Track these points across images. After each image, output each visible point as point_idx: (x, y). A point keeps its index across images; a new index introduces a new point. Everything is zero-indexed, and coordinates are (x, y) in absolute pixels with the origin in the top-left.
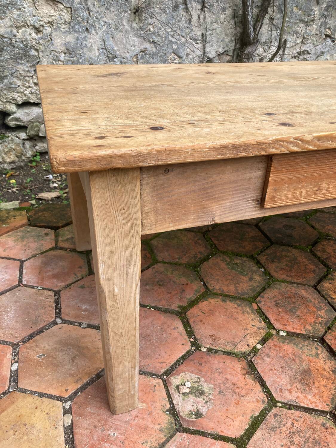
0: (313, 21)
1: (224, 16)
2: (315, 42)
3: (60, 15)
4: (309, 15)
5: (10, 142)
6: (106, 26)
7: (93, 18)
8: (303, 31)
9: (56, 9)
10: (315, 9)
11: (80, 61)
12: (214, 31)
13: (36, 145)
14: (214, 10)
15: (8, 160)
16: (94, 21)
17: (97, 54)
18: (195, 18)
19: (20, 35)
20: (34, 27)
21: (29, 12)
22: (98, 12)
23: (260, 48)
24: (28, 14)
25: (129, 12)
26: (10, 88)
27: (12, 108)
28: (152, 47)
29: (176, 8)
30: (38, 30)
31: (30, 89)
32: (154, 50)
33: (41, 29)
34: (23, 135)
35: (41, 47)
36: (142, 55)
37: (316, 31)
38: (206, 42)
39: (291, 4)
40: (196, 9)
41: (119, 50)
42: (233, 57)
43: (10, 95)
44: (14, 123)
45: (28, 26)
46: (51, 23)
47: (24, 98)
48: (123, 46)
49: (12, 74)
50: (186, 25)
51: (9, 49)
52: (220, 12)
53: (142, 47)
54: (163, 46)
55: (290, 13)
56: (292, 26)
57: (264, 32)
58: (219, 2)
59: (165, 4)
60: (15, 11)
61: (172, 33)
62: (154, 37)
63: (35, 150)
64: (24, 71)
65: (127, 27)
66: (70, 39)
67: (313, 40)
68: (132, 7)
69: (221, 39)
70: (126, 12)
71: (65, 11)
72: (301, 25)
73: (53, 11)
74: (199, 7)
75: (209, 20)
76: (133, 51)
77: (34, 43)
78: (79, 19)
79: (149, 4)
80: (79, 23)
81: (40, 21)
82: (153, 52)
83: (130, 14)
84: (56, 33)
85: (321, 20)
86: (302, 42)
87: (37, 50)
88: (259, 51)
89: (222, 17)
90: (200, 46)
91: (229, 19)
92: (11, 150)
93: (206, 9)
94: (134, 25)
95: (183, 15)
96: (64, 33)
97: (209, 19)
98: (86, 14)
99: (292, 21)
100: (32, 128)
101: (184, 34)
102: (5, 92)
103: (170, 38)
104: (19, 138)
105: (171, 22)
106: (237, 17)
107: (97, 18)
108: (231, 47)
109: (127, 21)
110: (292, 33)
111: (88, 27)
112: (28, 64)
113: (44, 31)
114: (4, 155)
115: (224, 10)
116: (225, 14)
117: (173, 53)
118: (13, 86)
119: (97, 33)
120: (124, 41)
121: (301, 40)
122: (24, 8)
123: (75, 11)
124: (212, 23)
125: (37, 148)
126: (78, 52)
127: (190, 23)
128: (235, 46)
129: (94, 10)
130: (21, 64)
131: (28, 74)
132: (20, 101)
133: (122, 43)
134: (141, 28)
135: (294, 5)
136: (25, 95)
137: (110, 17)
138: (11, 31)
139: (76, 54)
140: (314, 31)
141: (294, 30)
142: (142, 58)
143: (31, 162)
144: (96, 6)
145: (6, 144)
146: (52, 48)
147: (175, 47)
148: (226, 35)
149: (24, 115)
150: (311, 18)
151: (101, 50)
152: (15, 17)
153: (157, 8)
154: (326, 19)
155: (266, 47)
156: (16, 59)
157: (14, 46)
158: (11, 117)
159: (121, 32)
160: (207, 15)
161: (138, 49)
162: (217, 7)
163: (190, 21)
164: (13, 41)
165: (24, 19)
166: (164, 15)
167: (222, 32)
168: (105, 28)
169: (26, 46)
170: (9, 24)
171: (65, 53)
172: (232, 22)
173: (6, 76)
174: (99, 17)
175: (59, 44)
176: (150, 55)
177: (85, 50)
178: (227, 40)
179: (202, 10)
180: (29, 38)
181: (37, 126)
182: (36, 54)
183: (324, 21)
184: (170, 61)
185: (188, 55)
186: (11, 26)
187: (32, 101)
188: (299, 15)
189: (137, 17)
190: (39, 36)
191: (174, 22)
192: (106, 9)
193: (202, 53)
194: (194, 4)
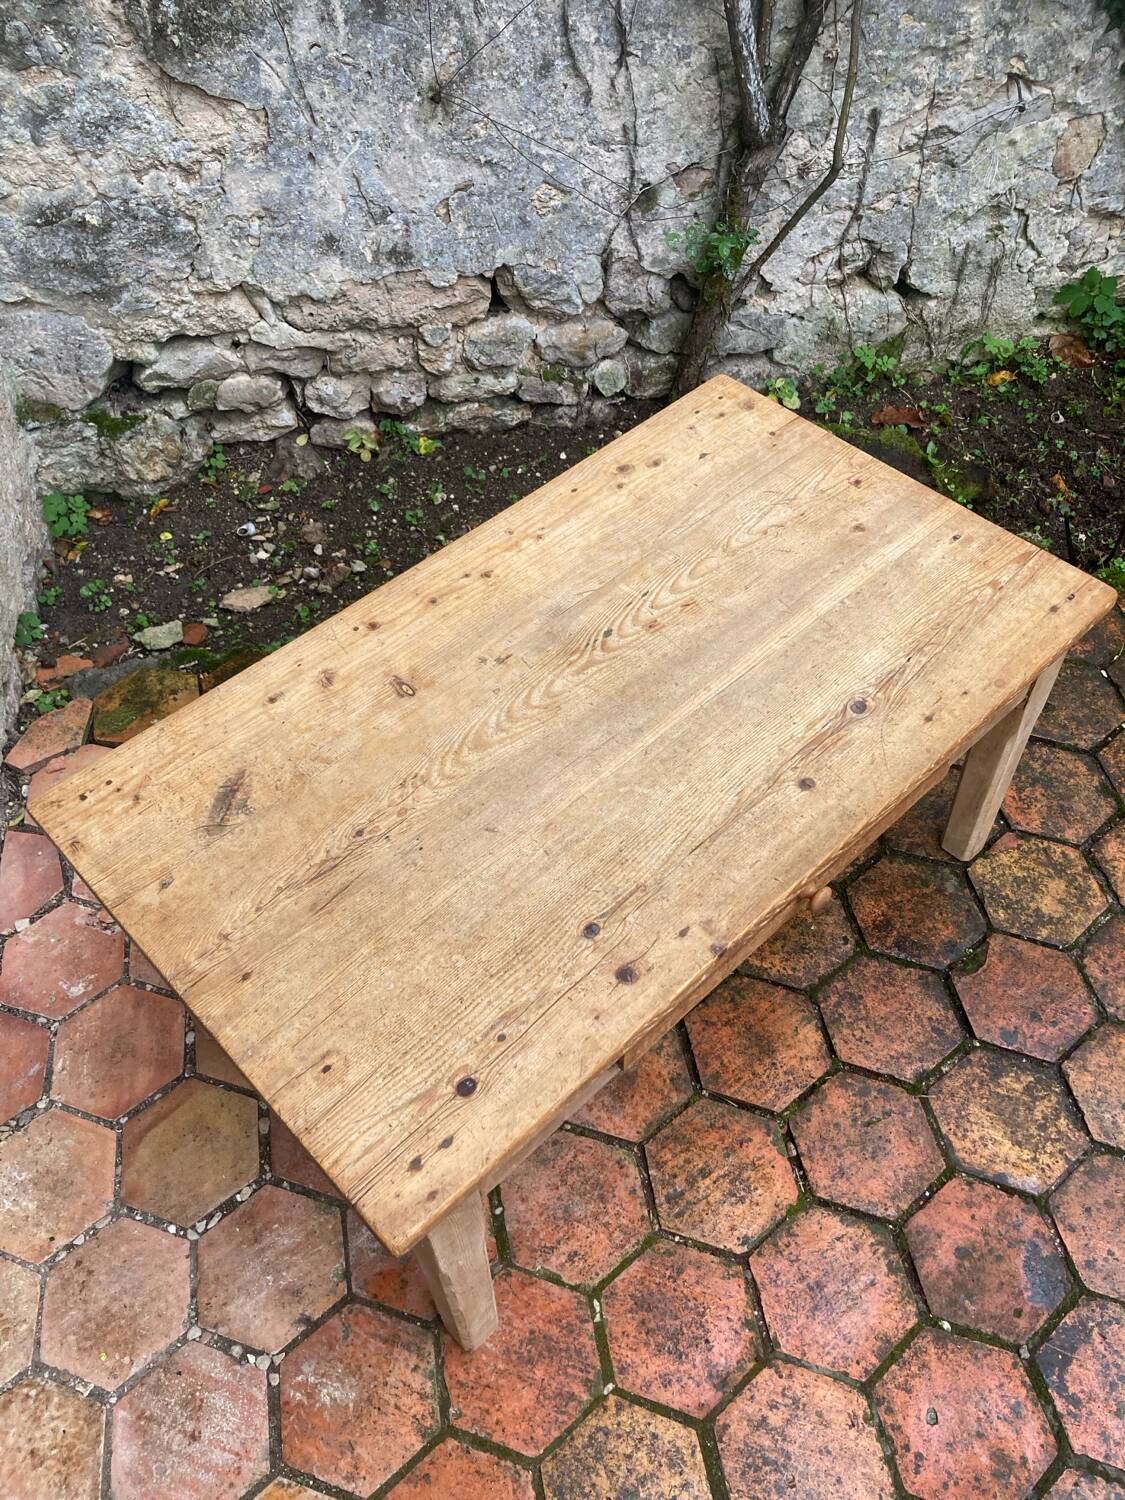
0: (966, 42)
1: (686, 71)
2: (975, 100)
3: (239, 129)
4: (951, 31)
5: (151, 432)
6: (359, 141)
7: (323, 128)
8: (934, 77)
9: (228, 115)
10: (972, 11)
11: (301, 232)
12: (659, 113)
13: (213, 428)
14: (656, 59)
15: (151, 477)
16: (326, 134)
17: (342, 210)
18: (599, 85)
19: (145, 189)
20: (178, 165)
21: (163, 131)
22: (334, 110)
23: (800, 140)
24: (160, 138)
25: (418, 99)
26: (136, 312)
27: (148, 352)
28: (486, 176)
29: (545, 69)
30: (187, 173)
31: (184, 307)
32: (492, 181)
33: (196, 168)
34: (179, 409)
35: (202, 211)
36: (461, 198)
37: (977, 69)
38: (636, 144)
39: (890, 10)
40: (602, 65)
41: (398, 195)
42: (718, 173)
43: (139, 327)
44: (155, 383)
45: (163, 165)
46: (219, 153)
47: (173, 329)
48: (406, 184)
49: (138, 280)
50: (574, 109)
51: (123, 224)
52: (675, 61)
53: (459, 179)
54: (515, 170)
55: (890, 33)
56: (896, 69)
57: (809, 97)
58: (670, 36)
59: (514, 64)
60: (126, 134)
61: (538, 136)
62: (489, 150)
63: (211, 442)
64: (167, 270)
65: (415, 136)
66: (272, 184)
67: (965, 95)
68: (425, 86)
69: (680, 132)
70: (410, 99)
71: (251, 119)
72: (926, 59)
73: (220, 123)
74: (613, 57)
75: (640, 87)
76: (435, 192)
77: (182, 203)
78: (289, 134)
79: (470, 72)
80: (288, 144)
81: (191, 150)
82: (490, 188)
83: (420, 104)
84: (233, 176)
85: (991, 38)
86: (931, 106)
87: (191, 219)
88: (797, 146)
89: (681, 73)
90: (620, 156)
91: (701, 75)
92: (154, 452)
93: (630, 60)
94: (434, 128)
95: (565, 86)
96: (254, 172)
97: (643, 84)
98: (304, 120)
99: (894, 54)
100: (199, 394)
101: (571, 134)
102: (126, 321)
103: (535, 148)
104: (170, 416)
105: (534, 108)
106: (724, 67)
107: (334, 126)
108: (712, 146)
109: (413, 121)
110: (899, 85)
111: (312, 150)
112: (172, 254)
113: (204, 172)
114: (140, 467)
115: (683, 54)
116: (688, 65)
117: (545, 182)
118: (144, 306)
119: (337, 163)
120: (411, 173)
121: (926, 102)
122: (148, 123)
123: (276, 116)
124: (652, 92)
125: (215, 434)
126: (294, 212)
127: (587, 103)
128: (723, 146)
129: (325, 106)
130: (158, 255)
131: (177, 275)
132: (163, 334)
133: (403, 175)
134: (453, 135)
135: (901, 11)
136: (175, 322)
137: (366, 119)
138: (125, 183)
139: (288, 220)
140: (971, 70)
141: (904, 77)
142: (459, 206)
143: (204, 470)
144: (330, 97)
145: (142, 438)
146: (228, 212)
147: (548, 167)
148: (695, 118)
149: (176, 366)
150: (960, 37)
151: (351, 201)
152: (128, 148)
153: (492, 77)
154: (1007, 34)
155: (818, 136)
156: (144, 245)
157: (136, 218)
158: (148, 371)
159: (400, 150)
160: (635, 76)
161: (446, 187)
162: (663, 51)
163: (588, 95)
164: (132, 204)
165: (152, 150)
166: (511, 94)
167: (681, 113)
168: (356, 147)
169: (164, 213)
170: (115, 166)
171: (260, 218)
172: (712, 83)
173: (126, 285)
174: (339, 123)
175: (243, 201)
176: (482, 194)
177: (311, 205)
178: (698, 132)
179: (621, 62)
180: (168, 192)
181: (210, 388)
182: (191, 228)
183: (1002, 40)
184: (537, 203)
185: (586, 184)
186: (122, 171)
187: (192, 334)
188: (917, 36)
189: (439, 109)
190: (194, 185)
191: (542, 105)
192: (356, 100)
193: (626, 174)
194: (596, 52)
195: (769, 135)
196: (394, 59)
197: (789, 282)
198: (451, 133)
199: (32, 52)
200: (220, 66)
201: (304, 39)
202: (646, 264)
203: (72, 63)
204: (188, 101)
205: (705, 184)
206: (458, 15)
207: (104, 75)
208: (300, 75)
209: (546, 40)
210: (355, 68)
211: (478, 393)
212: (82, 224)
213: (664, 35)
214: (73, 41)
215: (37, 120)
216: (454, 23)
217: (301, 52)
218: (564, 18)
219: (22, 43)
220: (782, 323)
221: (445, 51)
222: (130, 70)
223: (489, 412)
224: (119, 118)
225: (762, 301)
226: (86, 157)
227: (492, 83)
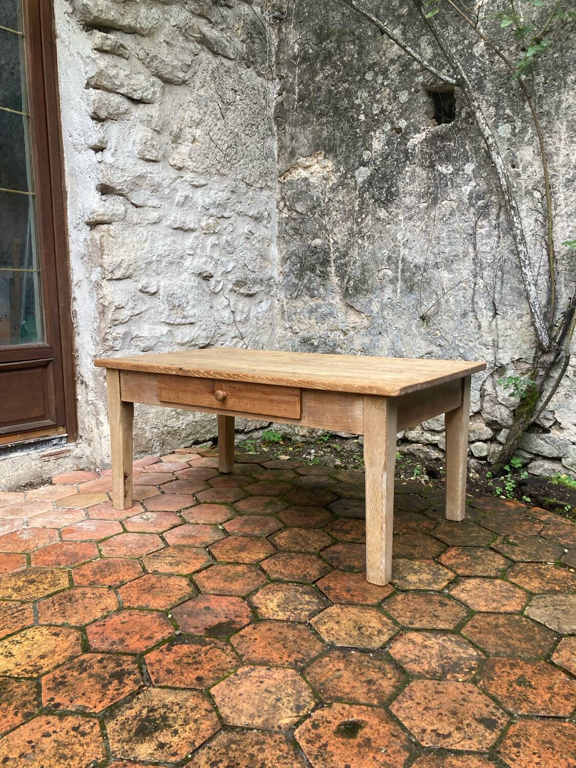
1: (521, 323)
3: (362, 321)
6: (396, 330)
9: (360, 317)
12: (508, 337)
14: (508, 317)
16: (387, 326)
17: (387, 354)
18: (485, 323)
19: (332, 336)
20: (342, 330)
21: (341, 319)
22: (391, 319)
24: (340, 321)
25: (418, 319)
28: (438, 350)
29: (464, 315)
30: (345, 334)
32: (440, 353)
33: (347, 332)
35: (345, 346)
36: (428, 357)
38: (498, 347)
40: (487, 317)
42: (534, 366)
45: (338, 330)
46: (354, 328)
48: (410, 348)
50: (474, 331)
52: (516, 319)
53: (428, 350)
54: (449, 349)
58: (514, 310)
59: (453, 312)
60: (332, 319)
61: (459, 338)
62: (441, 341)
65: (415, 332)
66: (367, 340)
69: (517, 346)
70: (416, 319)
71: (366, 319)
73: (357, 320)
74: (491, 314)
76: (419, 353)
77: (340, 342)
78: (376, 325)
79: (437, 313)
80: (375, 328)
81: (347, 326)
82: (439, 355)
83: (419, 321)
84: (357, 336)
87: (341, 348)
89: (518, 324)
90: (490, 351)
91: (527, 325)
93: (498, 316)
94: (422, 330)
95: (471, 322)
96: (363, 335)
97: (502, 326)
98: (381, 321)
101: (472, 339)
103: (458, 343)
105: (459, 328)
107: (390, 324)
108: (531, 354)
109: (415, 326)
111: (381, 331)
113: (349, 334)
114: (299, 429)
115: (520, 317)
116: (522, 321)
119: (388, 337)
120: (412, 344)
122: (338, 316)
123: (373, 319)
124: (506, 329)
126: (372, 351)
127: (480, 329)
128: (535, 353)
129: (388, 317)
133: (409, 345)
134: (428, 333)
137: (401, 324)
138: (327, 333)
139: (370, 353)
143: (320, 440)
144: (390, 315)
146: (352, 347)
147: (461, 351)
148: (524, 341)
151: (390, 350)
152: (331, 323)
153: (445, 315)
157: (327, 345)
159: (409, 336)
160: (499, 322)
161: (424, 351)
162: (511, 314)
163: (480, 327)
164: (327, 340)
165: (337, 324)
166: (451, 322)
167: (518, 339)
168: (395, 332)
169: (335, 345)
170: (326, 328)
171: (362, 352)
175: (357, 344)
176: (436, 357)
177: (377, 350)
178: (525, 347)
179: (494, 317)
180: (338, 338)
186: (328, 330)
189: (425, 323)
190: (345, 337)
191: (462, 327)
192: (398, 317)
193: (493, 359)
194: (484, 311)
195: (549, 347)
196: (413, 305)
197: (569, 425)
198: (428, 332)
199: (316, 292)
200: (360, 301)
201: (387, 296)
202: (499, 399)
203: (324, 297)
204: (351, 312)
205: (528, 370)
206: (436, 294)
207: (331, 301)
208: (383, 307)
209: (466, 305)
210: (400, 307)
211: (422, 439)
212: (312, 344)
213: (512, 309)
214: (326, 290)
215: (311, 312)
216: (435, 296)
217: (385, 300)
218: (473, 298)
219: (314, 289)
220: (566, 445)
221: (430, 305)
222: (338, 301)
223: (426, 449)
224: (331, 314)
225: (557, 433)
226: (319, 324)
227: (445, 317)
